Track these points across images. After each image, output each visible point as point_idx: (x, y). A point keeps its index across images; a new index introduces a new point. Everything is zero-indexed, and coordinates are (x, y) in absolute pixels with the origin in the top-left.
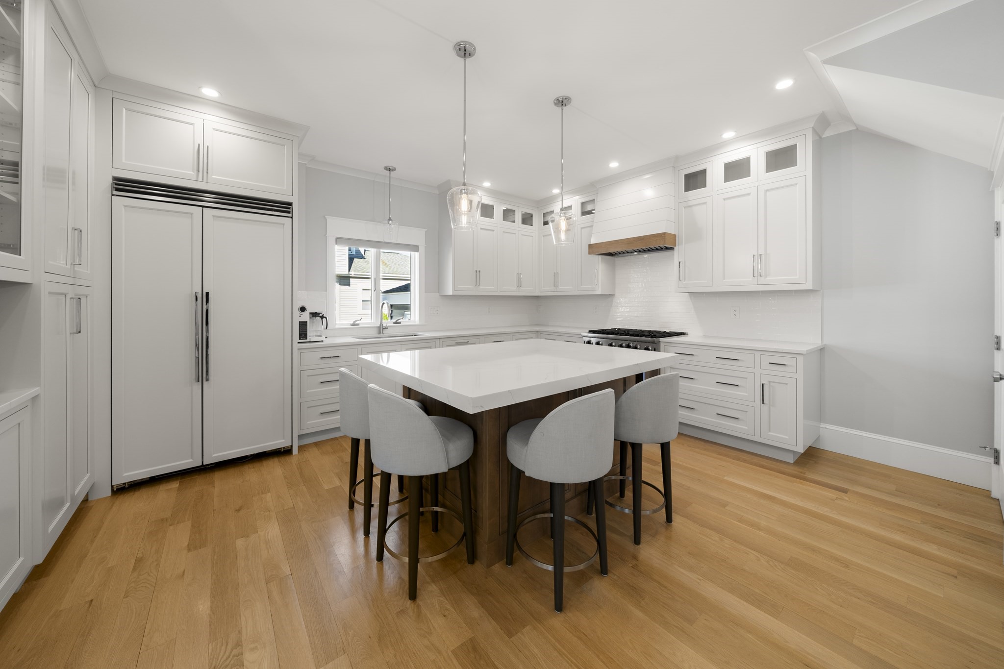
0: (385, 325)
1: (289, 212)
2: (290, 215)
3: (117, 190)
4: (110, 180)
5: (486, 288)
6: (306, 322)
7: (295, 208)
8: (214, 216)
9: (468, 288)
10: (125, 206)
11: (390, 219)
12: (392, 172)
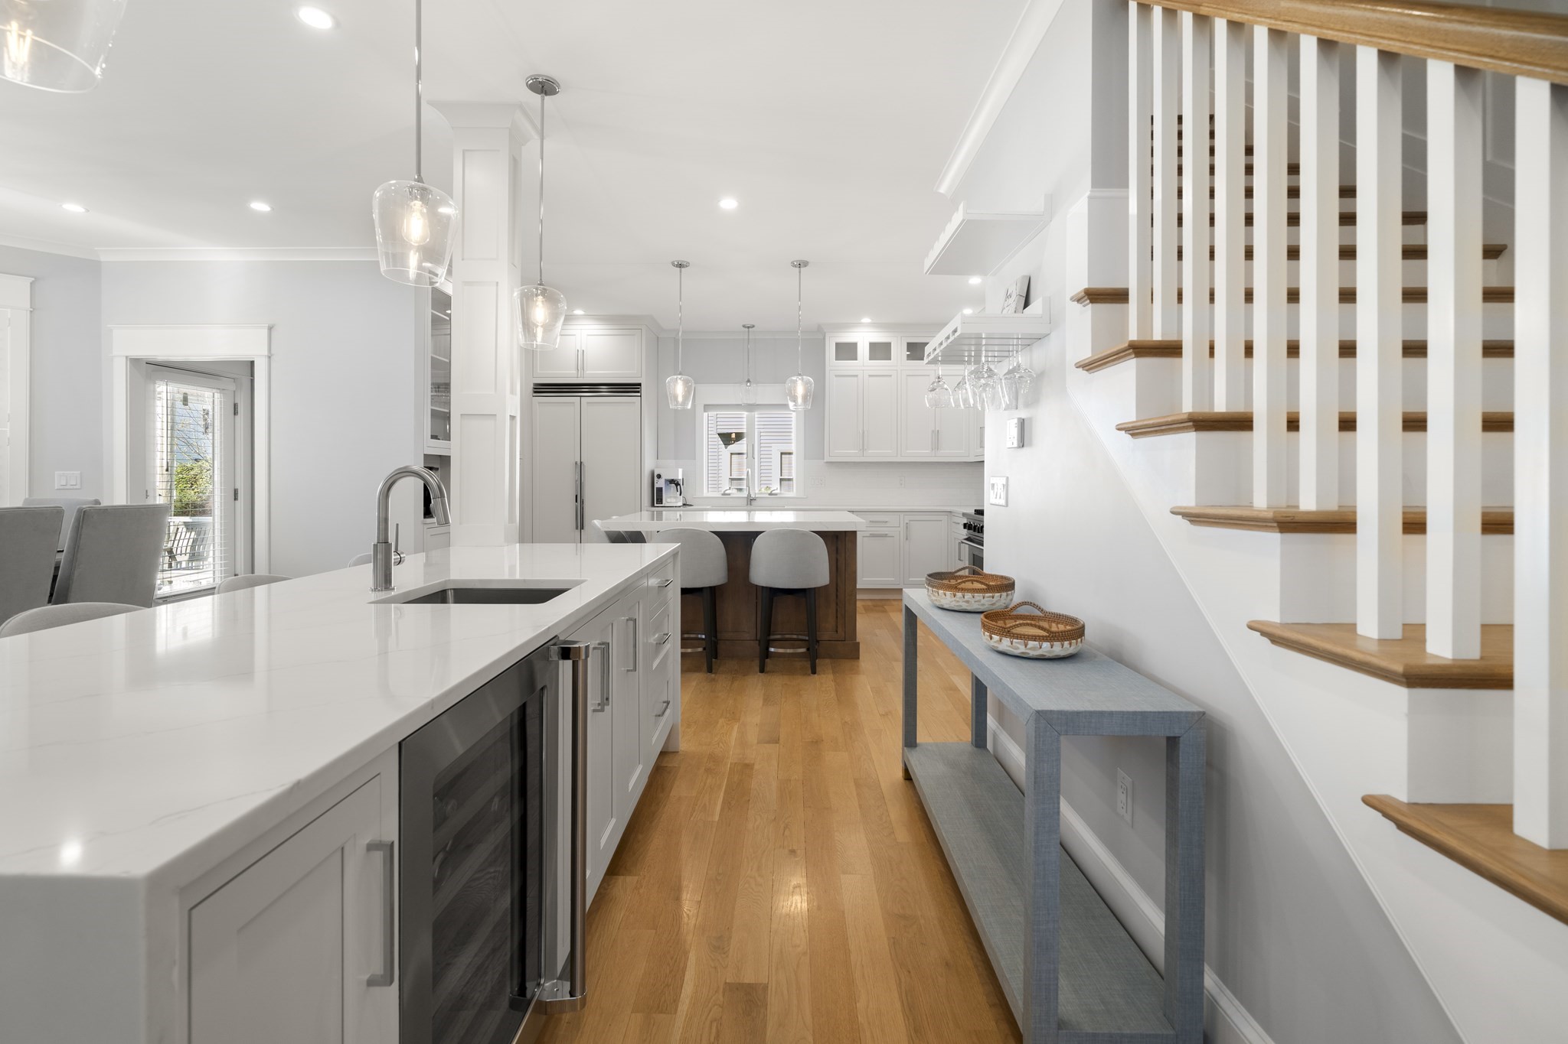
0: (753, 496)
1: (638, 392)
2: (639, 394)
3: (535, 392)
4: (532, 386)
5: (874, 454)
6: (662, 488)
7: (643, 387)
8: (588, 403)
9: (851, 454)
10: (539, 403)
11: (749, 381)
12: (750, 329)
